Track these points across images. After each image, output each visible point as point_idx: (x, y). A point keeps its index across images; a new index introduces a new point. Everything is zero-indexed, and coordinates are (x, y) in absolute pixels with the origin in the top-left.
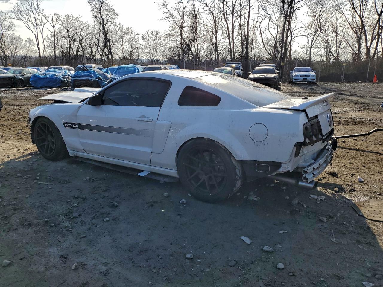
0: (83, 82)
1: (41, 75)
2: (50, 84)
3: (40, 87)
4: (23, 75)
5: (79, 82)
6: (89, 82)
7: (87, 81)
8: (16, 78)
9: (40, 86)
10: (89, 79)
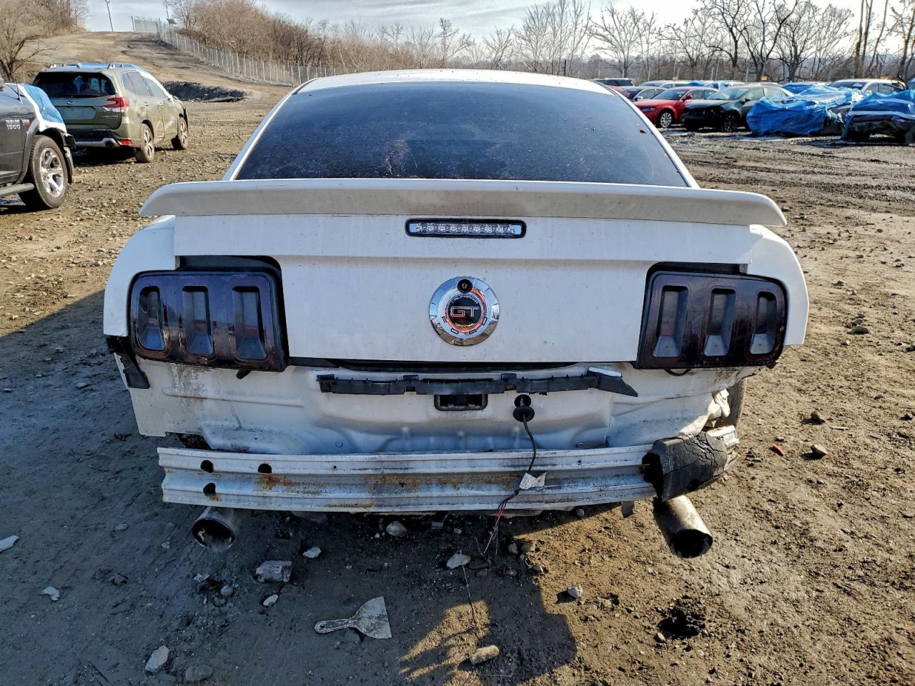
0: (875, 123)
1: (777, 102)
2: (790, 127)
3: (762, 133)
4: (743, 103)
5: (864, 124)
6: (891, 124)
7: (885, 121)
8: (722, 109)
9: (764, 130)
10: (892, 116)
